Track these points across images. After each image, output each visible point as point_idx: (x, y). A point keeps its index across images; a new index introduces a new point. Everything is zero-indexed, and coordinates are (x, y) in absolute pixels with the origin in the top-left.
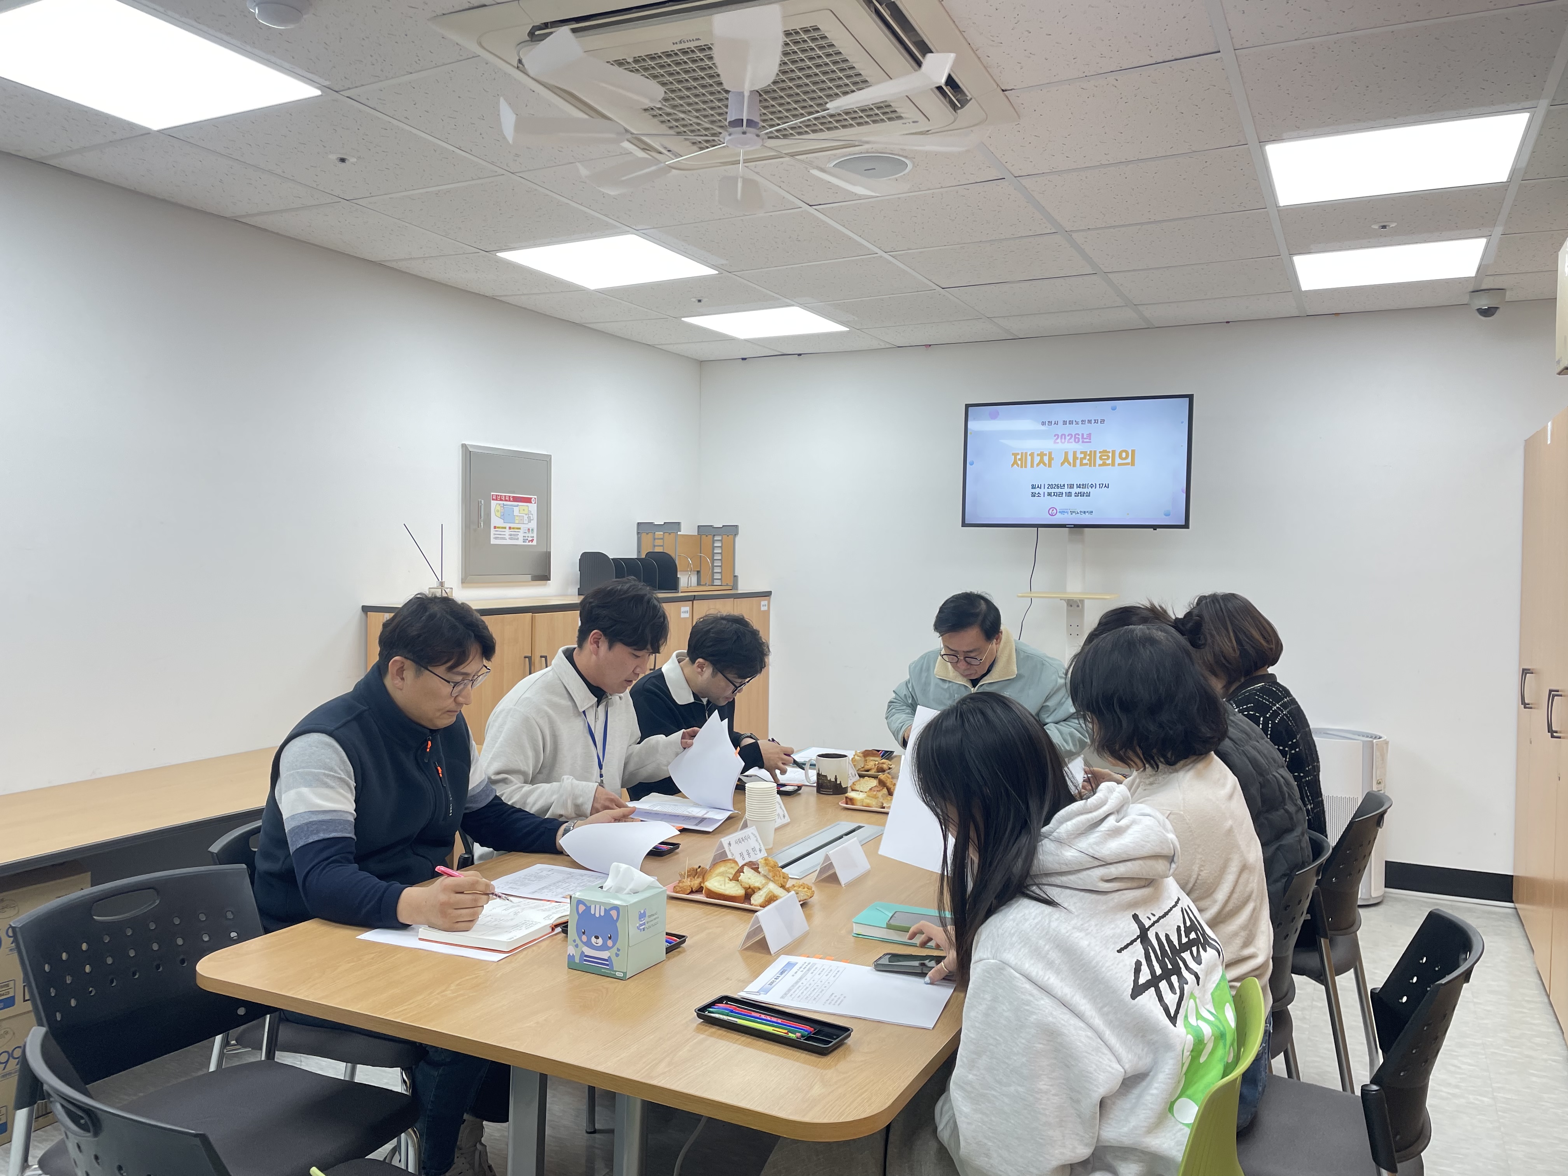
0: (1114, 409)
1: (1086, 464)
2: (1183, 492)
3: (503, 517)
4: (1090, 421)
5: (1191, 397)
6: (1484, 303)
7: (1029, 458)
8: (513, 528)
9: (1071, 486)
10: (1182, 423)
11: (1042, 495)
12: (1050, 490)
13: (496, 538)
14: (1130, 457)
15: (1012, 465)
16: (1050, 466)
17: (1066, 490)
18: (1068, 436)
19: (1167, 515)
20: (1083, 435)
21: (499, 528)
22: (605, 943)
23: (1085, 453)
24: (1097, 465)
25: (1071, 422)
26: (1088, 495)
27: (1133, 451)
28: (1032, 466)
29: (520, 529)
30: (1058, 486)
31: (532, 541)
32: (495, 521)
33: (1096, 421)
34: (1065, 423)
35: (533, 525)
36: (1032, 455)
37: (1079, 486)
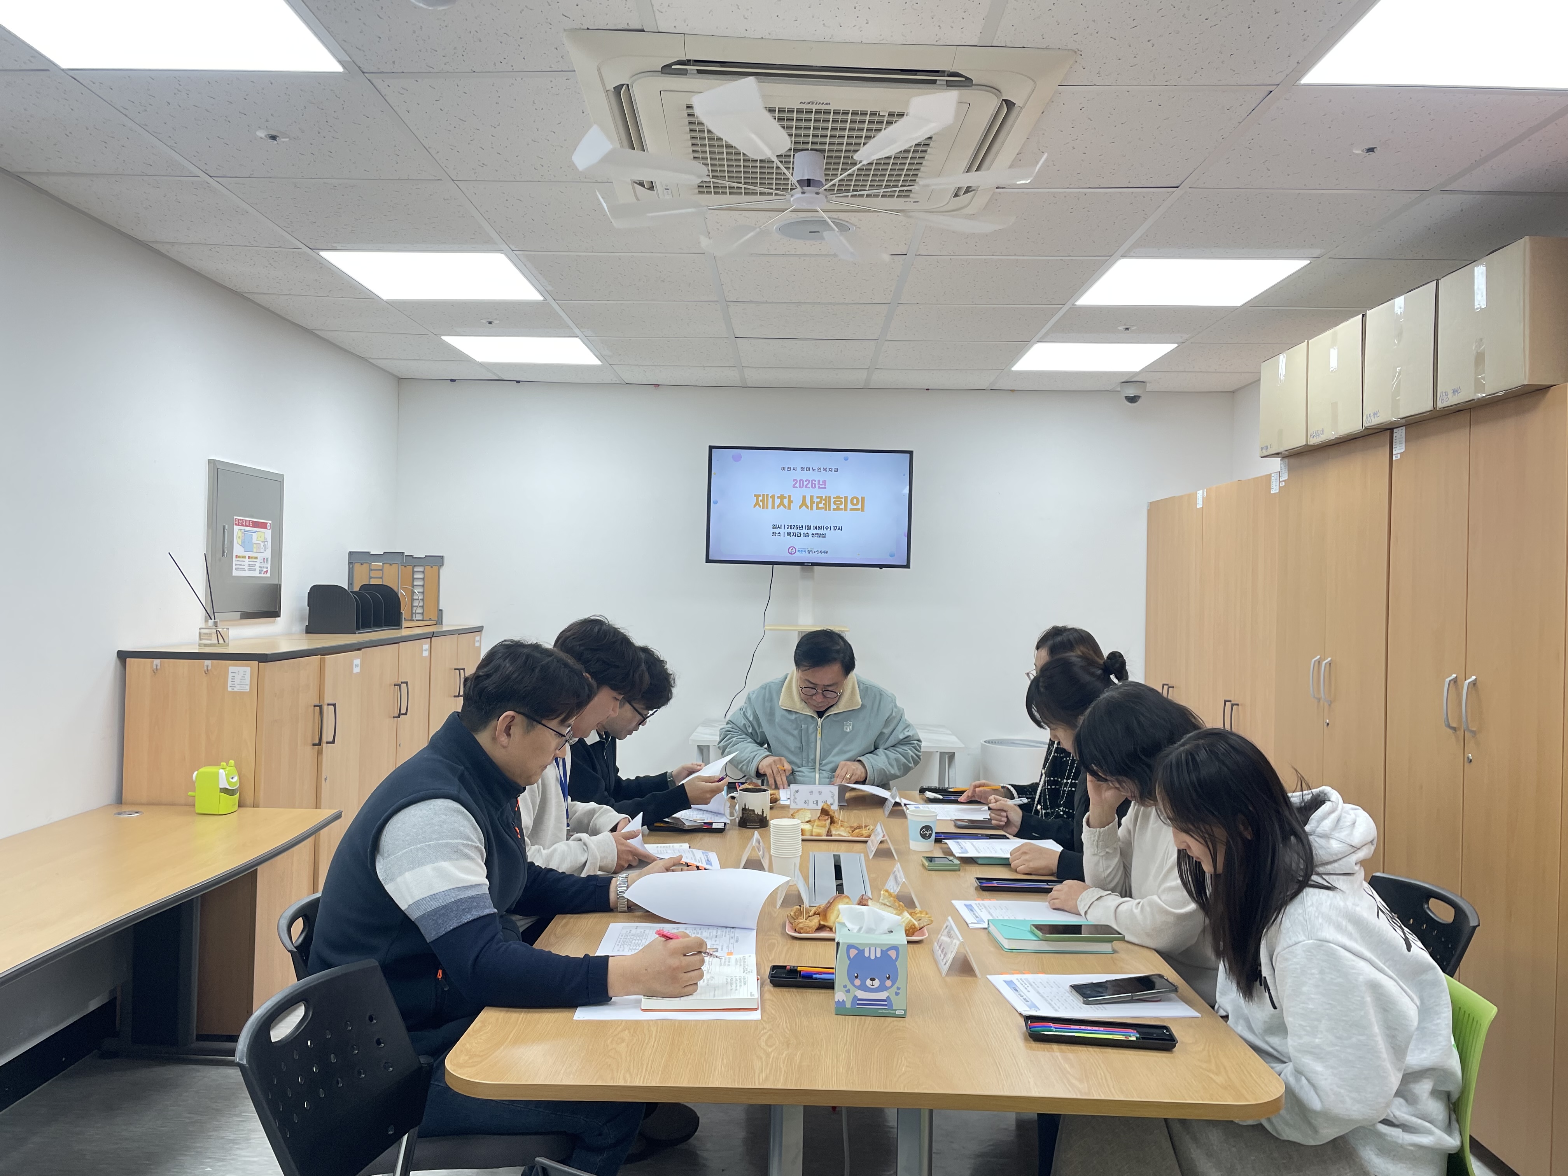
0: (846, 459)
1: (822, 508)
2: (905, 536)
3: (243, 545)
4: (825, 470)
5: (911, 453)
6: (1131, 393)
7: (770, 500)
8: (252, 558)
9: (809, 528)
10: (904, 475)
11: (782, 535)
12: (790, 531)
13: (237, 569)
14: (860, 504)
15: (755, 506)
16: (789, 508)
17: (804, 531)
18: (806, 481)
19: (892, 556)
20: (819, 481)
21: (239, 557)
22: (882, 984)
23: (821, 498)
24: (832, 509)
25: (808, 469)
26: (824, 536)
27: (863, 498)
28: (773, 507)
29: (256, 558)
30: (796, 527)
31: (267, 572)
32: (238, 550)
33: (831, 470)
34: (803, 469)
35: (268, 554)
36: (773, 497)
37: (815, 528)
